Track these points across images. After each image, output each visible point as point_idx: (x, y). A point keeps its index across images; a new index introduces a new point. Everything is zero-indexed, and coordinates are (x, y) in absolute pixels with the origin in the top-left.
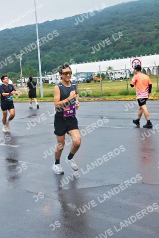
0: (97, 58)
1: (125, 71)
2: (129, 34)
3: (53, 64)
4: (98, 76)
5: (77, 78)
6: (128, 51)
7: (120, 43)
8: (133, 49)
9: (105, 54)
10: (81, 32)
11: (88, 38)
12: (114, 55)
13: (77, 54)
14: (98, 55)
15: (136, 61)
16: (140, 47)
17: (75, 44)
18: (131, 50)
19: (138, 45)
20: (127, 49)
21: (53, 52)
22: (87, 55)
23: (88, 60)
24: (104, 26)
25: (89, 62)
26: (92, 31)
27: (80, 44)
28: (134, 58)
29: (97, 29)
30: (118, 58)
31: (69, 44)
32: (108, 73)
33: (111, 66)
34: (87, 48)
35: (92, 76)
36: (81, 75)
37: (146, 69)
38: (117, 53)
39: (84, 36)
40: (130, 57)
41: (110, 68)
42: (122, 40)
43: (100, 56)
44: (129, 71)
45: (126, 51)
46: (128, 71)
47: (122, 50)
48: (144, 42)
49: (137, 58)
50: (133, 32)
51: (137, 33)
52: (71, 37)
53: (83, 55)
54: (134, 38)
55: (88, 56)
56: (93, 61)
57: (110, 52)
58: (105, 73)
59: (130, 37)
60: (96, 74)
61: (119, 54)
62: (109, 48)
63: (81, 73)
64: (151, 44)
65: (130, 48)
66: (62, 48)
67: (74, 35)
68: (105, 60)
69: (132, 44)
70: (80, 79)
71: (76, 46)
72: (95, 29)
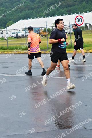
1: (69, 26)
3: (3, 20)
4: (45, 30)
5: (26, 33)
6: (72, 8)
7: (64, 0)
8: (76, 6)
12: (59, 11)
13: (25, 10)
15: (79, 17)
16: (83, 5)
17: (24, 1)
18: (74, 7)
20: (71, 6)
21: (3, 8)
22: (34, 11)
23: (36, 16)
25: (37, 18)
28: (77, 15)
30: (62, 15)
31: (19, 1)
34: (35, 5)
35: (39, 30)
37: (88, 25)
38: (62, 10)
40: (74, 13)
45: (70, 8)
47: (67, 7)
49: (80, 14)
53: (31, 11)
55: (36, 13)
56: (40, 17)
58: (51, 28)
60: (43, 29)
65: (74, 5)
66: (12, 5)
68: (51, 16)
69: (76, 2)
70: (28, 34)
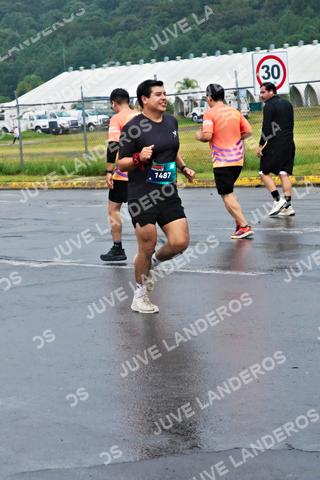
0: (147, 53)
1: (235, 94)
3: (6, 70)
5: (85, 115)
6: (249, 29)
8: (261, 22)
12: (201, 41)
13: (82, 37)
15: (270, 63)
16: (283, 18)
17: (77, 4)
20: (242, 23)
21: (7, 31)
22: (114, 41)
23: (118, 59)
25: (123, 63)
27: (93, 4)
28: (264, 53)
30: (211, 53)
31: (60, 4)
32: (183, 98)
33: (191, 78)
34: (116, 20)
36: (95, 105)
37: (302, 88)
38: (211, 37)
40: (251, 48)
41: (188, 84)
44: (248, 92)
45: (238, 30)
46: (243, 93)
47: (228, 28)
49: (274, 52)
53: (103, 40)
55: (119, 46)
56: (135, 62)
58: (172, 100)
61: (215, 38)
63: (98, 98)
65: (252, 20)
66: (36, 18)
68: (173, 58)
69: (258, 7)
70: (94, 119)
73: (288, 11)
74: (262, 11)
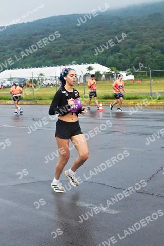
0: (30, 65)
1: (55, 78)
2: (60, 44)
4: (31, 81)
6: (59, 60)
7: (51, 52)
8: (63, 58)
9: (38, 62)
10: (16, 40)
11: (22, 46)
12: (45, 63)
14: (31, 62)
16: (69, 57)
17: (10, 51)
18: (61, 59)
19: (67, 55)
20: (57, 58)
23: (21, 67)
24: (36, 36)
25: (23, 68)
26: (25, 40)
27: (14, 51)
28: (64, 67)
29: (30, 38)
30: (48, 66)
31: (4, 51)
32: (40, 79)
33: (42, 73)
35: (24, 81)
36: (14, 80)
38: (48, 61)
39: (18, 44)
40: (60, 65)
41: (41, 75)
42: (53, 50)
43: (32, 63)
45: (56, 60)
46: (58, 78)
47: (53, 59)
48: (72, 52)
49: (66, 66)
50: (63, 43)
51: (66, 44)
52: (6, 45)
54: (64, 48)
55: (21, 63)
56: (26, 68)
57: (42, 60)
58: (37, 79)
59: (60, 47)
60: (29, 79)
61: (50, 62)
62: (41, 57)
63: (15, 78)
64: (79, 55)
65: (60, 57)
67: (9, 43)
68: (37, 67)
69: (62, 54)
71: (10, 53)
72: (29, 38)
73: (70, 55)
74: (63, 55)
